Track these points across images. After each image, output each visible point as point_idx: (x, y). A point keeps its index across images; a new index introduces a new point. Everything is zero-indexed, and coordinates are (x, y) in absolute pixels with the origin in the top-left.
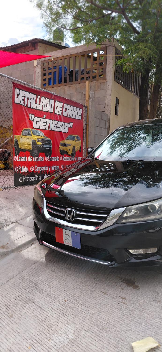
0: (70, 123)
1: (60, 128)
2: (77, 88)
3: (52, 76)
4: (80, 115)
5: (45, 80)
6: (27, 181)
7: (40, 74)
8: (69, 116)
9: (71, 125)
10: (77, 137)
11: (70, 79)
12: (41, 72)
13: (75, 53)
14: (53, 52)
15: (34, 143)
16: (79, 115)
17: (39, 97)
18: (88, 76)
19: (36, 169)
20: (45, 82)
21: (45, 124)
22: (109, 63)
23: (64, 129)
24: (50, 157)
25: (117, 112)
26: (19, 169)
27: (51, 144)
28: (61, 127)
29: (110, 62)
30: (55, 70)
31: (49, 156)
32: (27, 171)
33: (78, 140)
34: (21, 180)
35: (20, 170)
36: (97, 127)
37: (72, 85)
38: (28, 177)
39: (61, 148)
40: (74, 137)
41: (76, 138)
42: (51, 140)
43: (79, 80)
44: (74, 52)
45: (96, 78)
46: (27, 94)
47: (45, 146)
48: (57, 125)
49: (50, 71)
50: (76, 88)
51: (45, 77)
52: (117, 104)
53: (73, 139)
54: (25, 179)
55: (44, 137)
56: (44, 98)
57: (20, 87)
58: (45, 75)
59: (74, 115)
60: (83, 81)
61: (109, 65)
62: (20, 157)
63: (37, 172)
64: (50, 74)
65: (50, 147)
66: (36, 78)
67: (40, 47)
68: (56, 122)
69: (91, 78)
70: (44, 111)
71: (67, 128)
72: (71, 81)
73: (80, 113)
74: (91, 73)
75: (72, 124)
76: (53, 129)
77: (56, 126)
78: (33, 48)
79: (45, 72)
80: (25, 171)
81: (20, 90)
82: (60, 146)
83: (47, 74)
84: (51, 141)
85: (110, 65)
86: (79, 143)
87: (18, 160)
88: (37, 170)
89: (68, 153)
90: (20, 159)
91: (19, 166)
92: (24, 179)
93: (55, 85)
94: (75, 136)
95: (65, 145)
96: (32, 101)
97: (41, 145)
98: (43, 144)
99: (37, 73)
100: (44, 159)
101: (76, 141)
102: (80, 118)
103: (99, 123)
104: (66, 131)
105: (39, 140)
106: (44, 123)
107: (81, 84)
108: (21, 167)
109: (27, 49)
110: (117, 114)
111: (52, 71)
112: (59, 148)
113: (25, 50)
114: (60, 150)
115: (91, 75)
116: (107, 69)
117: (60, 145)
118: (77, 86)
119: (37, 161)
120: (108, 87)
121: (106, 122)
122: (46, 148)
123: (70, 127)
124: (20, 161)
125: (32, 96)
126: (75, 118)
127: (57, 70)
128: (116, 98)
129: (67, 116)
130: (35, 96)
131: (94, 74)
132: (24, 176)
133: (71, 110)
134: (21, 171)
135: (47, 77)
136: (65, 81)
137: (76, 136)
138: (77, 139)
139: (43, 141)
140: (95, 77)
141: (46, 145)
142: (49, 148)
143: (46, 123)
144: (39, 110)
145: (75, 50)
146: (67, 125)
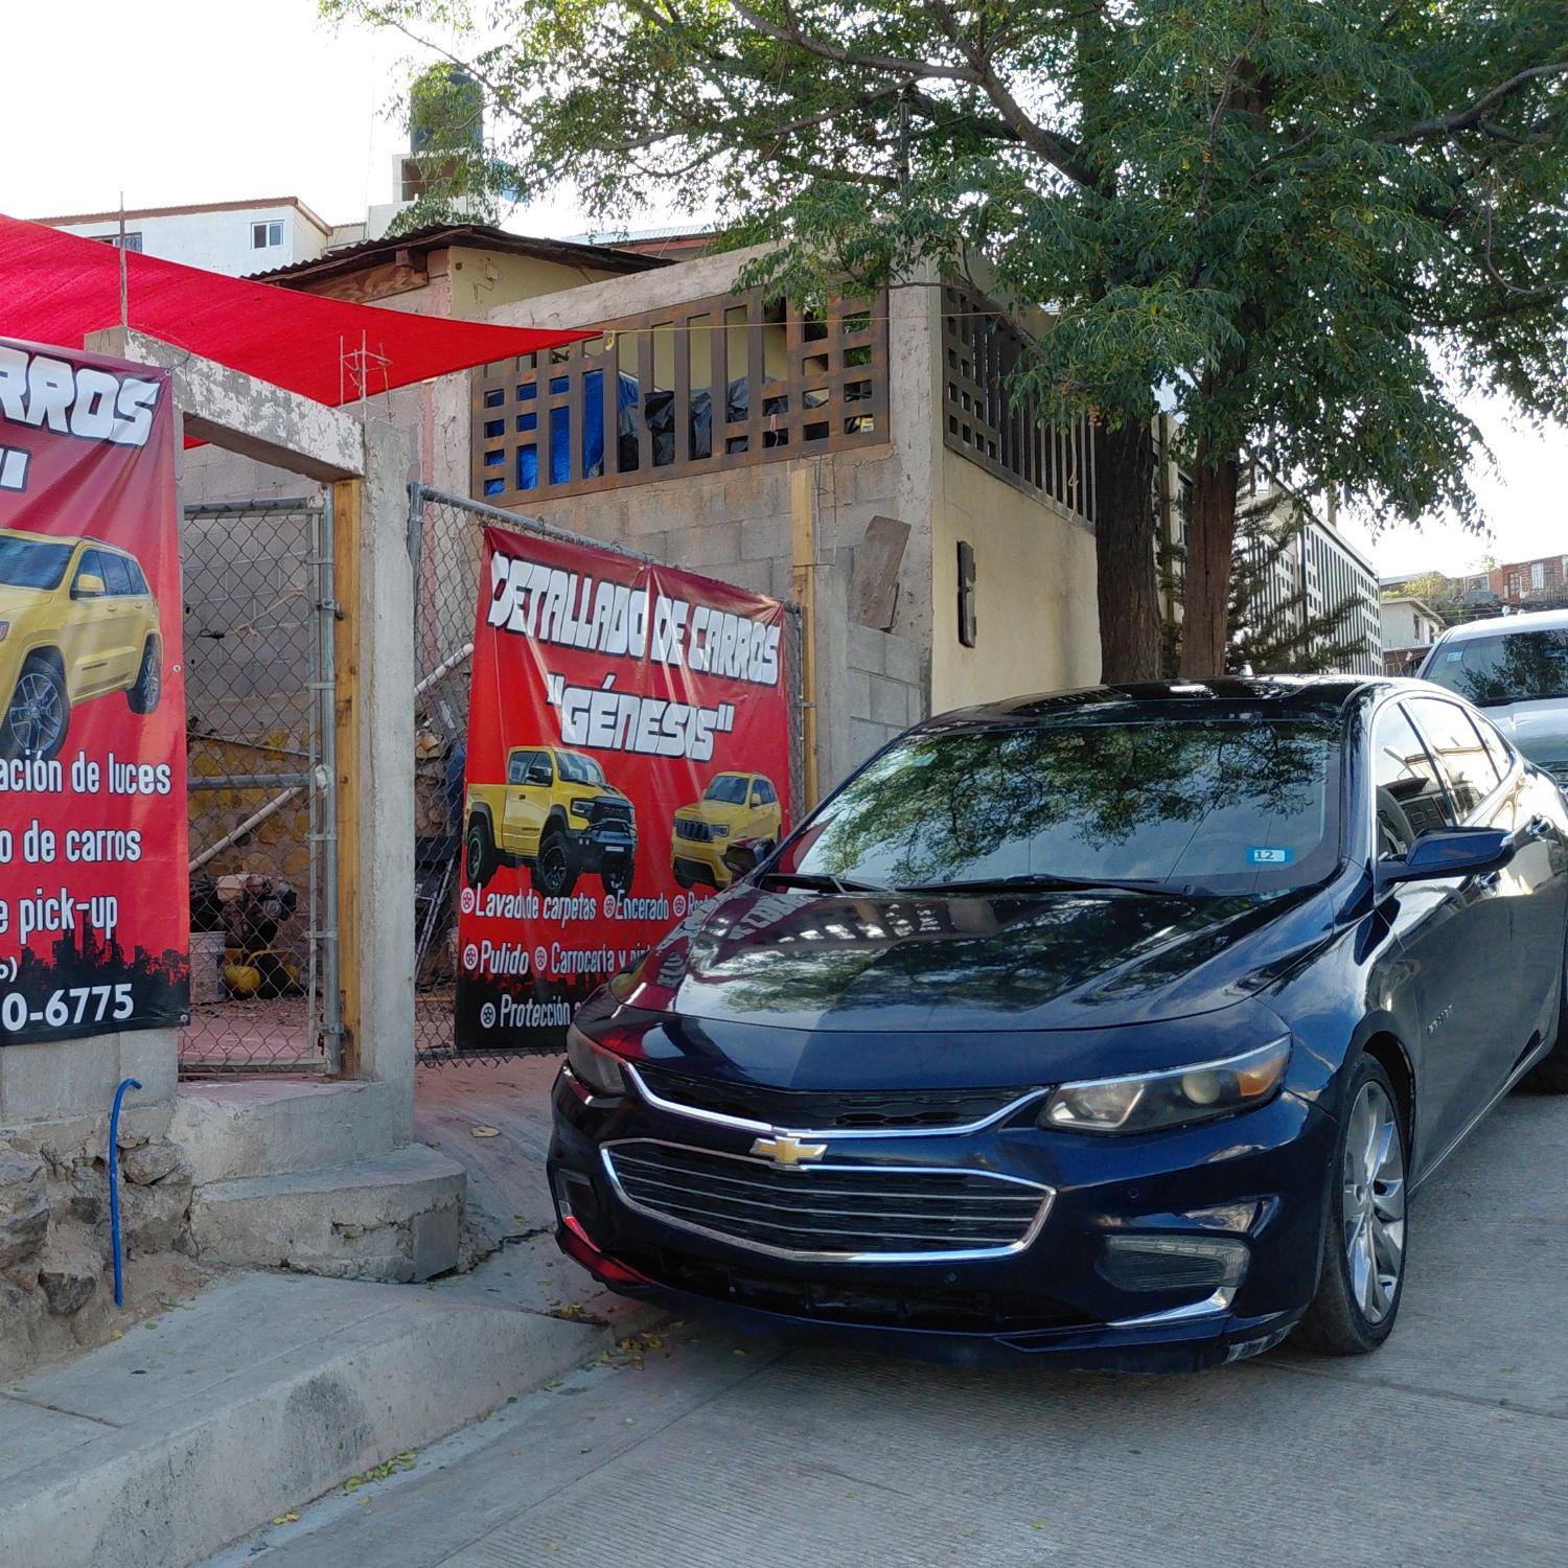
0: (722, 707)
1: (674, 736)
2: (707, 496)
3: (540, 435)
4: (769, 661)
5: (493, 457)
6: (519, 1025)
7: (462, 430)
8: (714, 671)
9: (725, 717)
10: (757, 782)
11: (657, 450)
12: (467, 414)
13: (685, 299)
14: (545, 298)
15: (556, 822)
16: (766, 661)
17: (588, 582)
18: (772, 428)
19: (559, 960)
20: (493, 472)
21: (610, 720)
22: (904, 350)
23: (697, 739)
24: (627, 900)
25: (969, 628)
26: (484, 956)
27: (634, 826)
28: (679, 730)
29: (914, 343)
30: (559, 401)
31: (621, 891)
32: (523, 972)
33: (763, 803)
34: (487, 1017)
35: (487, 961)
36: (863, 720)
37: (669, 484)
38: (526, 1003)
39: (681, 846)
40: (742, 783)
41: (754, 790)
42: (631, 804)
43: (718, 453)
44: (679, 292)
45: (826, 435)
46: (541, 577)
47: (602, 840)
48: (661, 721)
49: (528, 406)
50: (701, 498)
51: (495, 444)
52: (968, 583)
53: (736, 794)
54: (507, 1016)
55: (604, 788)
56: (611, 586)
57: (514, 545)
58: (494, 429)
59: (741, 660)
60: (741, 457)
61: (904, 358)
62: (492, 896)
63: (562, 979)
64: (527, 422)
65: (627, 842)
66: (438, 449)
67: (459, 266)
68: (654, 707)
69: (796, 436)
70: (605, 653)
71: (709, 736)
72: (661, 457)
73: (768, 645)
74: (795, 408)
75: (731, 709)
76: (644, 743)
77: (655, 727)
78: (417, 279)
79: (494, 414)
80: (513, 972)
81: (511, 556)
82: (675, 839)
83: (511, 426)
84: (632, 811)
85: (912, 359)
86: (771, 816)
87: (483, 909)
88: (564, 968)
89: (718, 879)
90: (492, 905)
91: (485, 942)
92: (504, 1011)
93: (561, 488)
94: (747, 780)
95: (698, 832)
96: (558, 608)
97: (585, 831)
98: (593, 828)
99: (440, 421)
100: (599, 908)
101: (752, 805)
102: (768, 674)
103: (874, 697)
104: (704, 752)
105: (581, 807)
106: (605, 713)
107: (727, 475)
108: (497, 947)
109: (375, 287)
110: (970, 638)
111: (543, 405)
112: (667, 845)
113: (361, 289)
114: (677, 859)
115: (794, 419)
116: (895, 383)
117: (674, 829)
118: (708, 484)
119: (566, 917)
120: (907, 485)
121: (911, 689)
122: (608, 849)
123: (720, 727)
124: (490, 914)
125: (559, 583)
126: (744, 677)
127: (573, 399)
128: (959, 544)
129: (707, 669)
130: (574, 578)
131: (814, 417)
132: (506, 997)
133: (725, 637)
134: (494, 971)
135: (512, 439)
136: (628, 460)
137: (753, 777)
138: (757, 798)
139: (597, 811)
140: (816, 432)
141: (608, 833)
142: (621, 849)
143: (615, 714)
144: (586, 650)
145: (686, 282)
146: (706, 718)
